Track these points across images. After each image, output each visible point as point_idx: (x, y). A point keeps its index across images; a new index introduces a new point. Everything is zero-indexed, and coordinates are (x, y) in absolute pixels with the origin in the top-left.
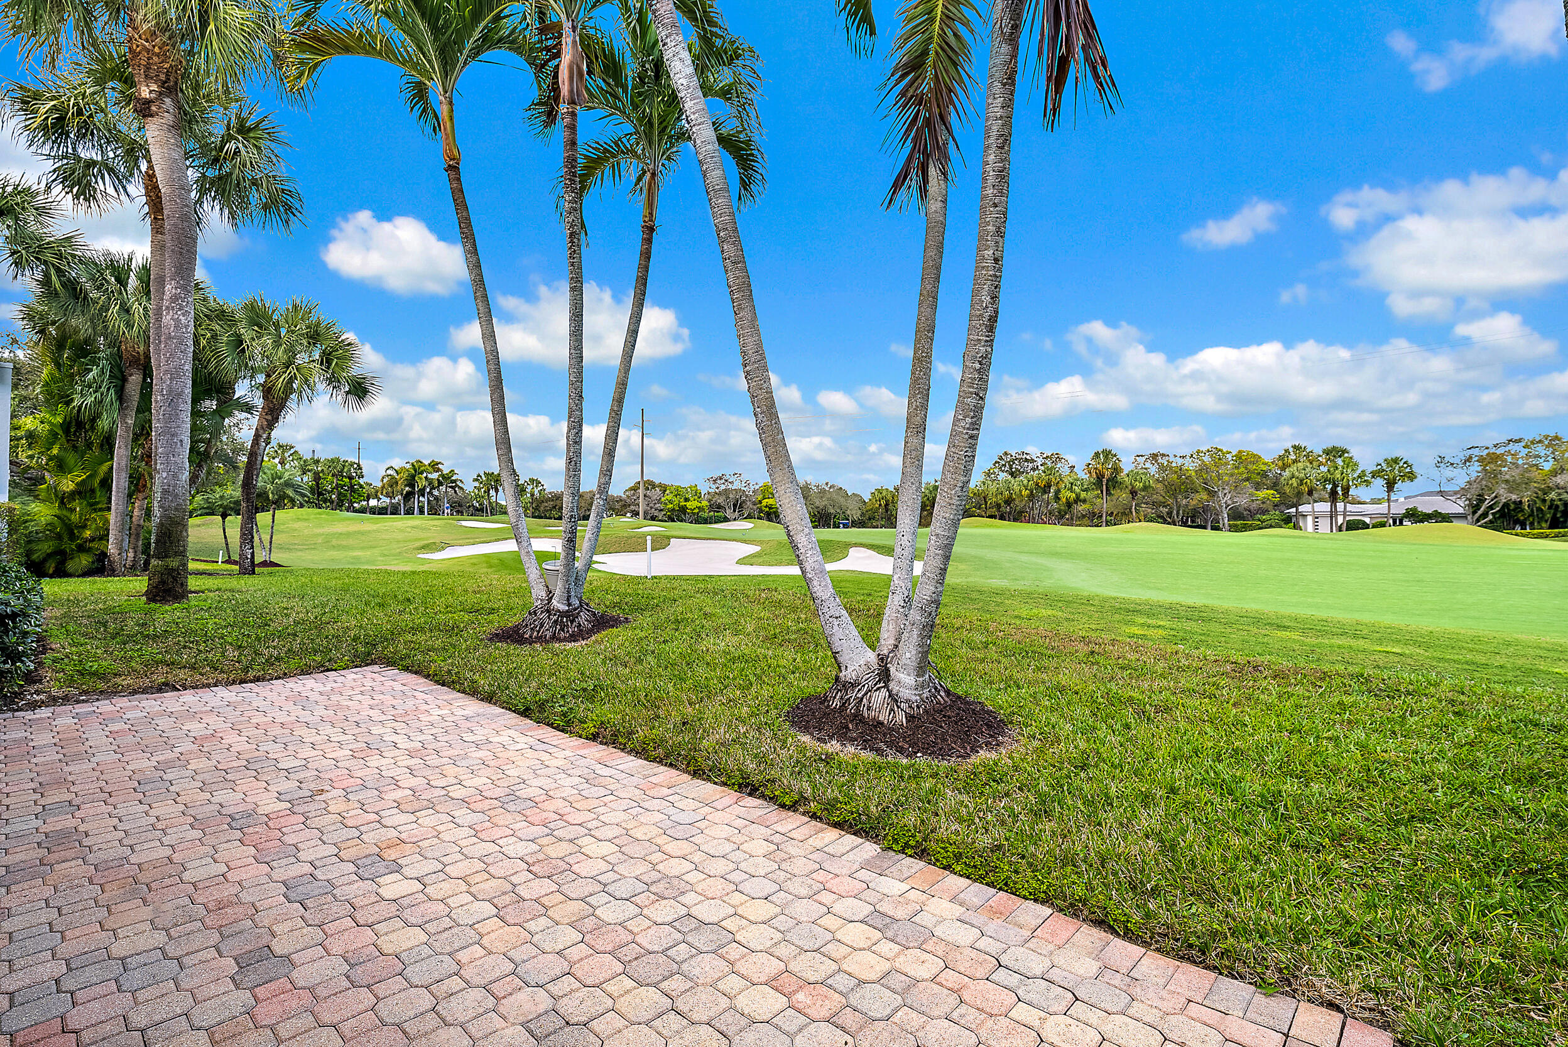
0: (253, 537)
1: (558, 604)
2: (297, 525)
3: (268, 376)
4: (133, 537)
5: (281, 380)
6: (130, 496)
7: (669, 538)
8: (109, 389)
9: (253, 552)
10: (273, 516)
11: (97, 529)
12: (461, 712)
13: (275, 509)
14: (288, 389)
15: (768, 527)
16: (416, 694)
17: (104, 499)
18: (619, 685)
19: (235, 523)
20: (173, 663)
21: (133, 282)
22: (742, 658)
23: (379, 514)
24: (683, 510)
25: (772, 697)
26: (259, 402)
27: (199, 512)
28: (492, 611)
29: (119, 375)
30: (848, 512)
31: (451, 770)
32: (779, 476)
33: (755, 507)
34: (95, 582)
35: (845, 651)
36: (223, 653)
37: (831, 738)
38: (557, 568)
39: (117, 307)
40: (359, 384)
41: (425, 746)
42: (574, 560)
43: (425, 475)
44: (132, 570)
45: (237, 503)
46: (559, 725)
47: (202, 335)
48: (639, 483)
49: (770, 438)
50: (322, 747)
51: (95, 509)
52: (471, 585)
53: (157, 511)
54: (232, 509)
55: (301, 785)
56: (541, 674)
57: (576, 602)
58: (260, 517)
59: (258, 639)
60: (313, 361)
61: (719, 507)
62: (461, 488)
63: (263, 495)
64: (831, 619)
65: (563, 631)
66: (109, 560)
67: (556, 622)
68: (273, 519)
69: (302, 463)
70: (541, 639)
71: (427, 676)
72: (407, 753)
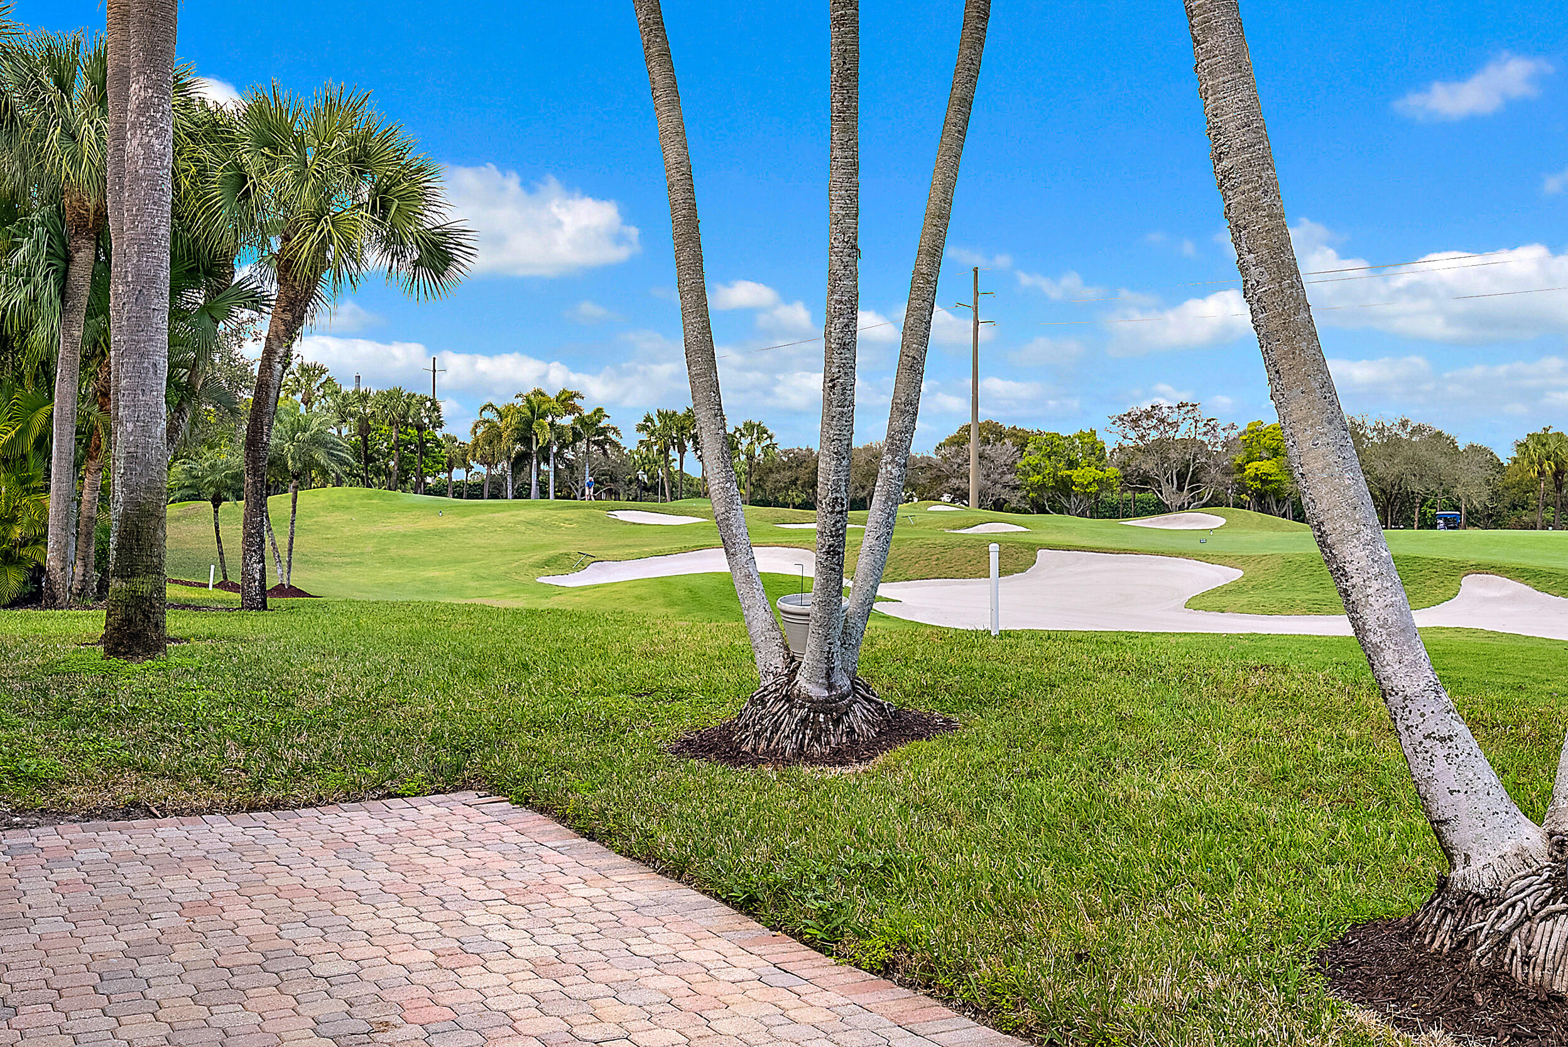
0: (263, 541)
1: (808, 685)
2: (331, 518)
3: (287, 239)
4: (82, 538)
5: (307, 244)
6: (77, 466)
7: (1033, 548)
8: (46, 276)
9: (264, 568)
10: (294, 501)
11: (31, 524)
12: (627, 896)
13: (296, 487)
14: (319, 263)
15: (1259, 526)
16: (543, 852)
17: (41, 472)
18: (935, 861)
19: (234, 511)
20: (145, 767)
21: (81, 86)
22: (1205, 821)
23: (469, 497)
24: (1064, 486)
25: (1280, 915)
26: (272, 289)
27: (178, 495)
28: (678, 694)
29: (60, 251)
30: (1459, 491)
31: (609, 1009)
32: (1298, 407)
33: (1229, 481)
34: (28, 619)
35: (1464, 821)
36: (221, 753)
37: (1431, 1020)
38: (807, 609)
39: (58, 131)
40: (436, 245)
41: (563, 957)
42: (840, 592)
43: (550, 419)
44: (81, 597)
45: (238, 477)
46: (814, 937)
47: (184, 171)
48: (967, 429)
49: (1278, 321)
50: (384, 941)
51: (27, 490)
52: (638, 641)
53: (119, 494)
54: (228, 488)
55: (352, 1010)
56: (776, 828)
57: (843, 682)
58: (272, 501)
59: (276, 730)
60: (360, 206)
61: (1145, 480)
62: (615, 445)
63: (278, 462)
64: (1427, 743)
65: (818, 740)
66: (48, 579)
67: (804, 720)
68: (294, 507)
69: (339, 400)
70: (774, 756)
71: (562, 819)
72: (530, 966)
